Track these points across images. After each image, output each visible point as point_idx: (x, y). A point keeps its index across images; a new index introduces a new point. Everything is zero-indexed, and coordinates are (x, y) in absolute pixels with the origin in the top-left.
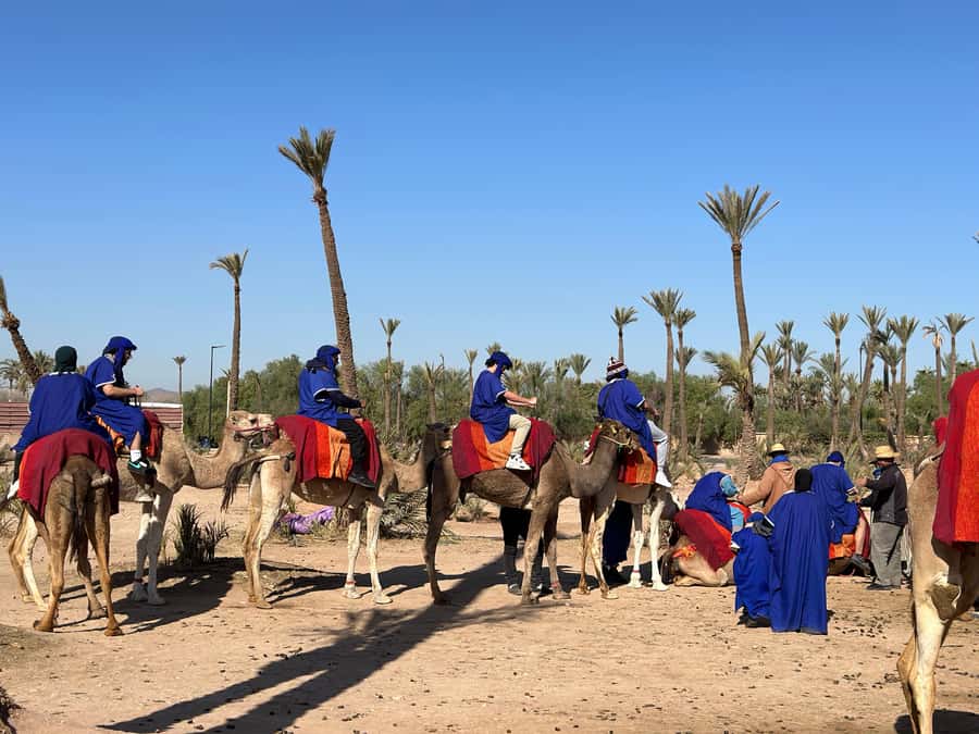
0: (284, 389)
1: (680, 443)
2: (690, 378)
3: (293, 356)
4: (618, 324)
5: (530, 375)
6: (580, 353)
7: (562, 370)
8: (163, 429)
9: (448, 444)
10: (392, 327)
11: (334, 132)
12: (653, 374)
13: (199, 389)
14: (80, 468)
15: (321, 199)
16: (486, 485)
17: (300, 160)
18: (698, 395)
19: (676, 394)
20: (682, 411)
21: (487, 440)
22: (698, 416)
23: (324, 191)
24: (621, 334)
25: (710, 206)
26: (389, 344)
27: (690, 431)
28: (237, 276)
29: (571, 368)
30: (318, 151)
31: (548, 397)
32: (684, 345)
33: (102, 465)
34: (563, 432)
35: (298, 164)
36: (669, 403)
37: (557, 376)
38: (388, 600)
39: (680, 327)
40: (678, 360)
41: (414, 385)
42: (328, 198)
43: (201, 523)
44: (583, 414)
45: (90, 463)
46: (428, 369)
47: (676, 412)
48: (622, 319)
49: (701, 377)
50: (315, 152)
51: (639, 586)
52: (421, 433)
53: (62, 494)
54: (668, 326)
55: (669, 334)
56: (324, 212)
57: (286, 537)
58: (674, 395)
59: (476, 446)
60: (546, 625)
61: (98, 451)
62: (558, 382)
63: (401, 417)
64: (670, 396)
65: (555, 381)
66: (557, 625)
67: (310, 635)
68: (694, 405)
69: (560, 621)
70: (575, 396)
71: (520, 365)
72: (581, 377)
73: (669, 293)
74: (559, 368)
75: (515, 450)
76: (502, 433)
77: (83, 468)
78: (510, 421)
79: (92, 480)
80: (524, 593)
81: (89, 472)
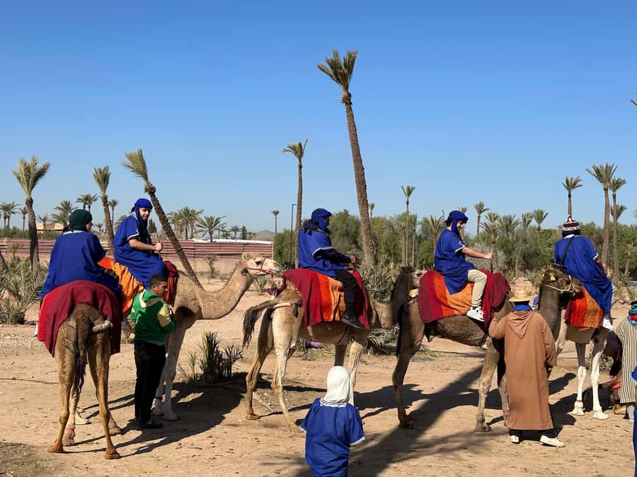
1: (613, 272)
2: (621, 227)
3: (345, 210)
4: (568, 189)
5: (504, 223)
6: (541, 209)
7: (527, 220)
8: (178, 277)
9: (414, 293)
10: (409, 192)
11: (356, 53)
12: (593, 224)
13: (286, 231)
14: (84, 315)
15: (347, 101)
16: (446, 328)
17: (332, 74)
18: (627, 239)
19: (611, 237)
20: (615, 250)
21: (447, 291)
22: (627, 254)
23: (350, 95)
24: (570, 196)
26: (408, 203)
27: (620, 264)
28: (300, 158)
29: (534, 219)
30: (345, 67)
31: (517, 239)
32: (617, 203)
33: (105, 312)
34: (527, 263)
35: (331, 77)
36: (606, 246)
37: (524, 225)
39: (614, 191)
40: (613, 214)
41: (425, 229)
42: (352, 100)
43: (221, 347)
44: (542, 251)
45: (94, 310)
46: (432, 220)
47: (611, 251)
48: (571, 185)
49: (629, 226)
50: (343, 67)
51: (582, 413)
52: (429, 262)
53: (67, 338)
54: (606, 190)
55: (607, 196)
56: (350, 110)
57: (303, 351)
58: (609, 239)
59: (438, 296)
60: (495, 460)
61: (102, 300)
62: (524, 229)
63: (415, 251)
64: (606, 240)
65: (522, 228)
66: (505, 459)
67: (281, 464)
68: (624, 246)
69: (507, 455)
70: (537, 238)
71: (497, 217)
72: (541, 225)
73: (607, 166)
74: (525, 219)
75: (475, 302)
76: (461, 285)
77: (86, 315)
78: (469, 275)
79: (94, 326)
80: (478, 421)
81: (91, 319)
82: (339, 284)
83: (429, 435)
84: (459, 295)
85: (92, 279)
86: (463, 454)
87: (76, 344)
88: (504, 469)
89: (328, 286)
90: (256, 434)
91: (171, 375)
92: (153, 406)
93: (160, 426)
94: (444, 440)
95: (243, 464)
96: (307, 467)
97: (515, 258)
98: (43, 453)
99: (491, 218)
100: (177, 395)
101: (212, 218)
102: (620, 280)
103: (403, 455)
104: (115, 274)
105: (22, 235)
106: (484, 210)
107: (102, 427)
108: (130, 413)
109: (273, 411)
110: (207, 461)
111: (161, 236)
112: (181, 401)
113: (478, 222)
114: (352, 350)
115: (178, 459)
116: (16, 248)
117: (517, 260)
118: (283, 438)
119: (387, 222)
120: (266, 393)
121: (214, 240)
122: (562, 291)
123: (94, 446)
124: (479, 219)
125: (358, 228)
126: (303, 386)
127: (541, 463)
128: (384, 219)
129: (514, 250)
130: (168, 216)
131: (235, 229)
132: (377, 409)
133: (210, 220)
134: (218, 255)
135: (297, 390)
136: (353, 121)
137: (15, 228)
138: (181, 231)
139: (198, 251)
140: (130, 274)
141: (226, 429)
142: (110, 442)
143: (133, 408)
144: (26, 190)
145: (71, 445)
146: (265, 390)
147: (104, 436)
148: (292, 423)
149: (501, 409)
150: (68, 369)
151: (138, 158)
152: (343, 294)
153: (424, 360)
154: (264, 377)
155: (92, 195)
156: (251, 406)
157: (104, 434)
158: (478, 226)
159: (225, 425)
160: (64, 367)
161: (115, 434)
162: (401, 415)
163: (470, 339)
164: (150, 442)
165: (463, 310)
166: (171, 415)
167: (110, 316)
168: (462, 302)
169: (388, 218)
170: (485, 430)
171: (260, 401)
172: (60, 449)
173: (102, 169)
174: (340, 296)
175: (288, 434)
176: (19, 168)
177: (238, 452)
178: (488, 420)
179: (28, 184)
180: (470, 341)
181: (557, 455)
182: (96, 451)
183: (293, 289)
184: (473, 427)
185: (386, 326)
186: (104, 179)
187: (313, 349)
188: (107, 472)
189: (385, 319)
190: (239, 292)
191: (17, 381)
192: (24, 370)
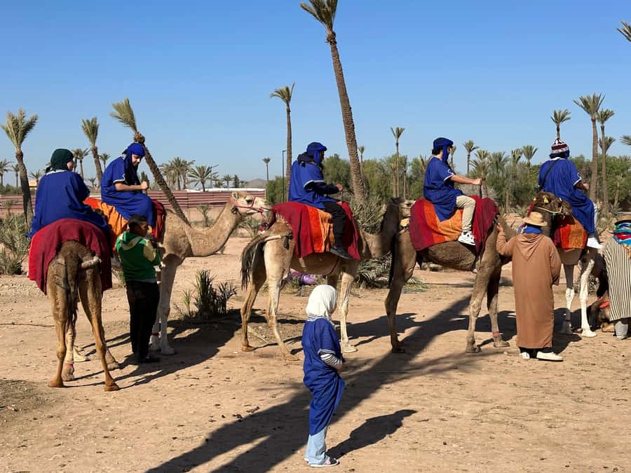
0: (330, 176)
1: (603, 204)
2: (610, 159)
3: (336, 155)
4: (556, 122)
5: (494, 161)
7: (517, 156)
9: (405, 222)
10: (399, 133)
12: (582, 157)
13: (277, 179)
14: (72, 252)
15: (332, 40)
16: (437, 254)
17: (316, 13)
18: (616, 171)
19: (599, 170)
20: (604, 182)
21: (437, 218)
22: (616, 186)
23: (334, 34)
24: (558, 130)
25: (625, 31)
26: (397, 144)
27: (610, 196)
28: (288, 102)
29: (523, 155)
30: (329, 5)
31: (507, 176)
32: (605, 135)
33: (93, 248)
34: (518, 199)
35: (315, 16)
36: (594, 177)
37: (514, 162)
38: (353, 349)
39: (603, 122)
40: (601, 147)
41: (416, 171)
42: (337, 39)
43: (215, 285)
45: (81, 247)
46: (422, 160)
47: (600, 182)
48: (559, 119)
49: (618, 157)
50: (326, 5)
53: (57, 275)
54: (594, 121)
55: (595, 127)
56: (335, 49)
57: (297, 288)
58: (598, 171)
59: (429, 224)
60: (484, 377)
61: (89, 236)
62: (515, 166)
63: (406, 193)
64: (595, 172)
65: (512, 165)
66: (494, 376)
67: (276, 389)
68: (613, 177)
69: (497, 372)
70: (527, 174)
71: (486, 154)
72: (531, 161)
73: (594, 97)
74: (514, 156)
75: (466, 228)
76: (450, 212)
77: (74, 252)
78: (457, 201)
79: (82, 262)
80: (468, 343)
81: (80, 256)
82: (329, 215)
83: (420, 358)
84: (449, 222)
85: (78, 217)
86: (453, 374)
87: (66, 280)
88: (493, 385)
89: (318, 219)
90: (252, 364)
91: (166, 311)
92: (150, 342)
93: (158, 360)
94: (435, 362)
95: (240, 391)
96: (301, 391)
97: (506, 194)
98: (44, 389)
99: (480, 156)
100: (173, 331)
101: (203, 167)
102: (610, 211)
103: (395, 377)
104: (103, 214)
105: (16, 192)
106: (474, 148)
107: (100, 363)
108: (128, 350)
109: (268, 343)
110: (204, 390)
111: (154, 188)
112: (177, 336)
113: (468, 161)
114: (343, 280)
115: (176, 389)
116: (10, 204)
117: (507, 197)
118: (278, 366)
119: (378, 164)
120: (261, 326)
121: (206, 190)
122: (554, 213)
123: (94, 381)
124: (469, 158)
125: (349, 171)
126: (297, 319)
127: (529, 378)
128: (375, 162)
129: (504, 186)
130: (160, 168)
131: (227, 179)
132: (371, 337)
133: (201, 169)
134: (212, 204)
135: (291, 323)
136: (339, 61)
137: (8, 185)
138: (174, 182)
139: (192, 201)
140: (117, 213)
141: (222, 361)
142: (109, 376)
143: (130, 345)
144: (16, 143)
145: (71, 380)
146: (260, 324)
147: (103, 371)
148: (286, 352)
149: (491, 331)
150: (61, 305)
151: (125, 108)
152: (332, 225)
153: (416, 291)
154: (257, 312)
155: (83, 150)
156: (246, 337)
157: (102, 369)
158: (468, 164)
159: (220, 357)
160: (56, 304)
161: (114, 369)
162: (394, 341)
163: (461, 264)
164: (149, 374)
165: (454, 236)
166: (169, 350)
167: (98, 252)
168: (452, 229)
169: (378, 161)
170: (475, 351)
171: (255, 334)
172: (60, 384)
173: (90, 120)
174: (330, 228)
175: (283, 362)
176: (7, 123)
177: (234, 381)
178: (478, 343)
179: (17, 138)
180: (462, 266)
181: (546, 371)
182: (95, 384)
183: (284, 222)
184: (464, 349)
185: (376, 256)
186: (93, 131)
187: (306, 286)
188: (107, 402)
189: (376, 249)
190: (229, 230)
191: (15, 326)
192: (23, 316)
